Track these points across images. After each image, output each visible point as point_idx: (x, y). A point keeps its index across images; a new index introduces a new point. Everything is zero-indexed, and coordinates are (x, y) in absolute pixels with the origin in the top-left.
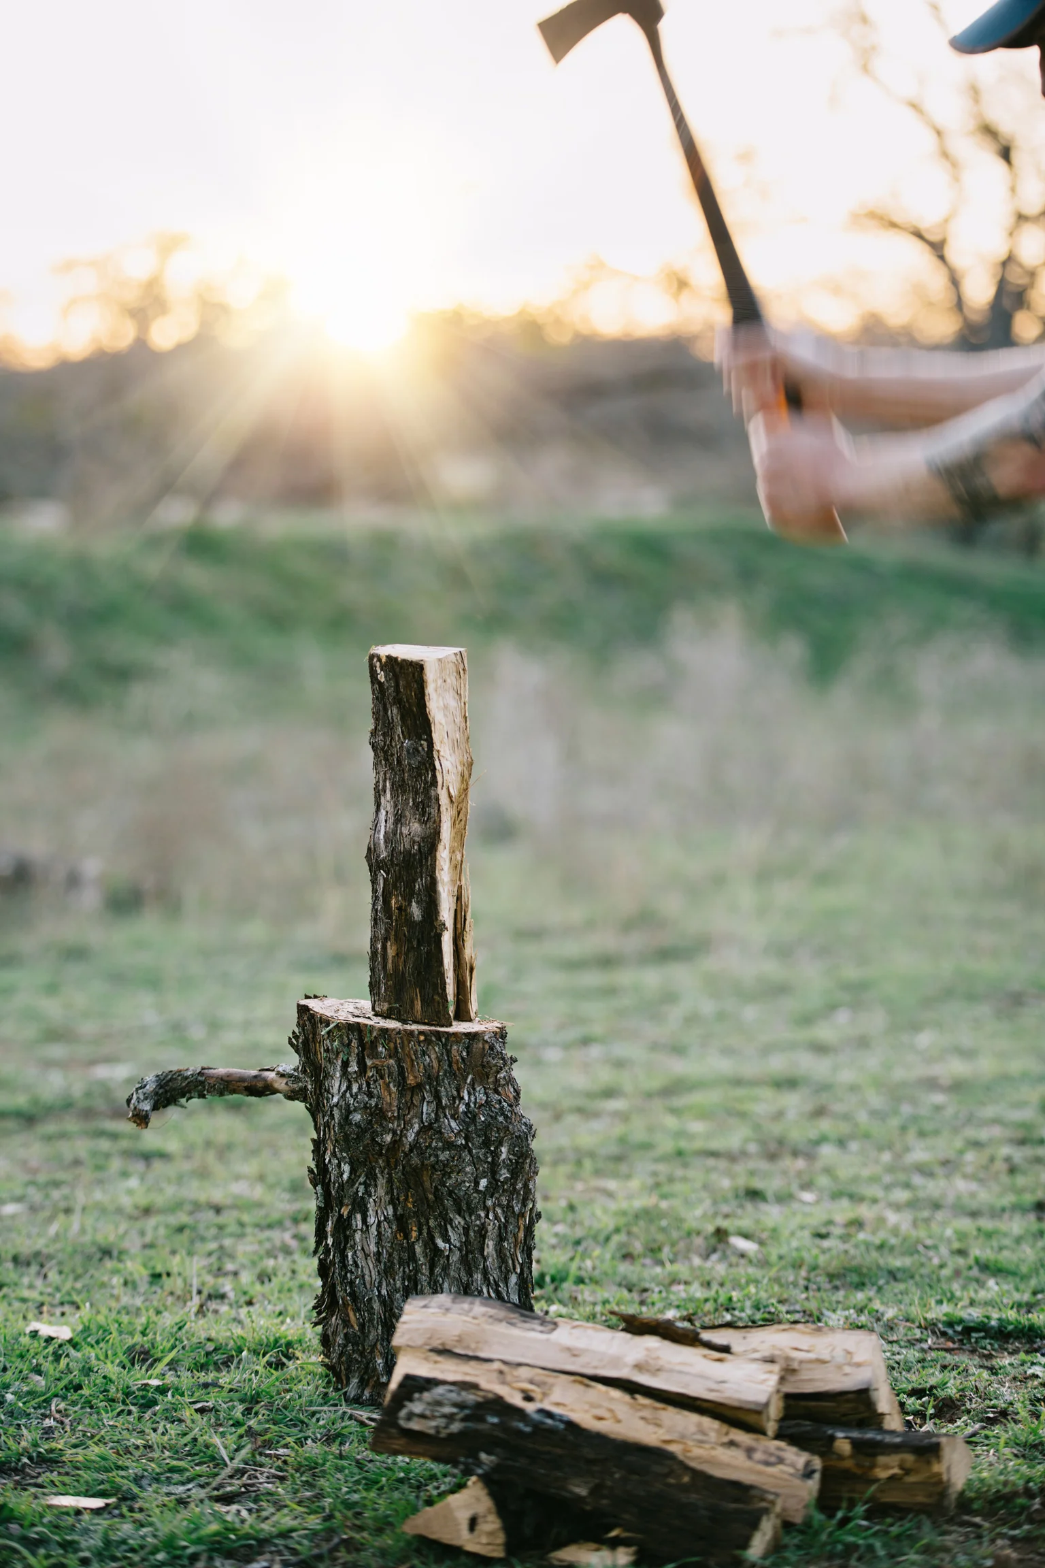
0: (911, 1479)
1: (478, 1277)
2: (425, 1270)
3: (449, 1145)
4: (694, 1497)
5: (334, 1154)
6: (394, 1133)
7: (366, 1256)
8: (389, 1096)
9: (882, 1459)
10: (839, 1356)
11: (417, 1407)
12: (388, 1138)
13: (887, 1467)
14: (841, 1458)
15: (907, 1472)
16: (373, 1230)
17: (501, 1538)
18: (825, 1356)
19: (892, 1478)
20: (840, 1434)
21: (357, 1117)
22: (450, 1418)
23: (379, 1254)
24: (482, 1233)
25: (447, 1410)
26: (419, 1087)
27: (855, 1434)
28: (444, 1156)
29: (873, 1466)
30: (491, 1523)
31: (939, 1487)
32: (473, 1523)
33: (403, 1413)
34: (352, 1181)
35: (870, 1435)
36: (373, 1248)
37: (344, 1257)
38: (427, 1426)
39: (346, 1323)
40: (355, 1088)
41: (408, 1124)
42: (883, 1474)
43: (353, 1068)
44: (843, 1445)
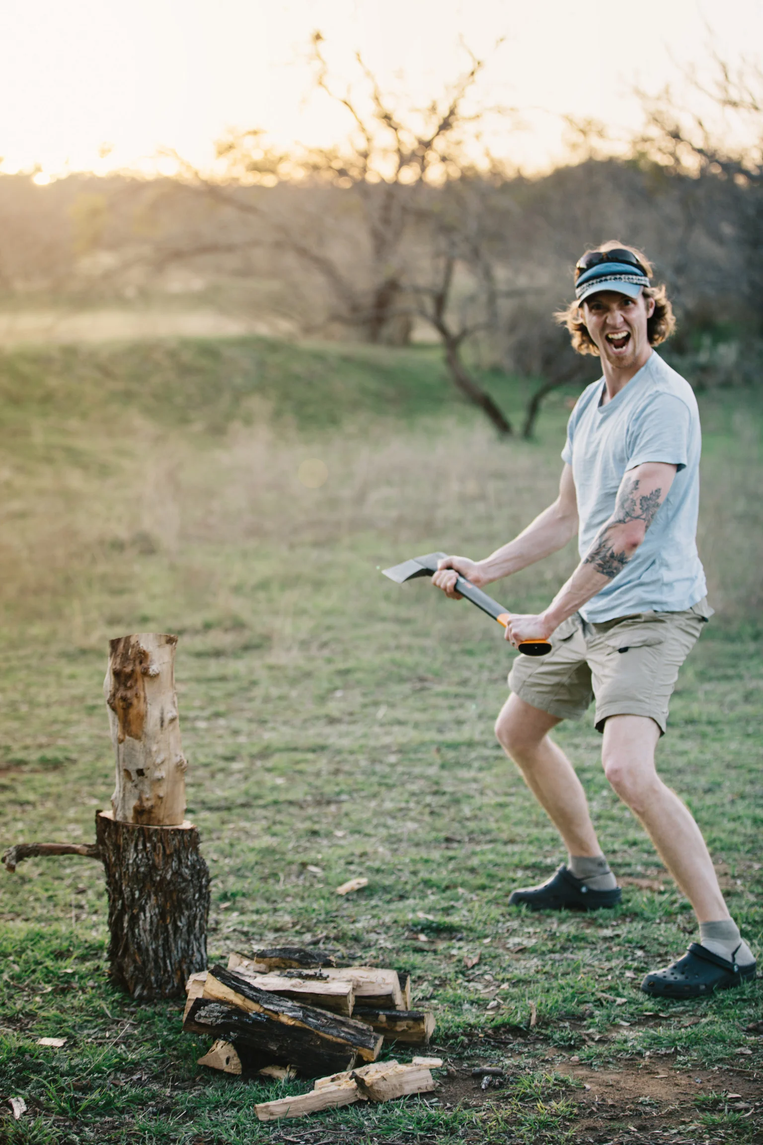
0: (412, 1031)
1: (192, 937)
2: (172, 936)
3: (185, 880)
4: (322, 1051)
5: (127, 886)
6: (161, 876)
7: (145, 931)
8: (159, 860)
9: (399, 1023)
10: (380, 980)
11: (203, 1013)
12: (158, 878)
13: (401, 1026)
14: (381, 1022)
15: (410, 1028)
16: (148, 920)
17: (240, 1066)
18: (374, 980)
19: (403, 1031)
20: (381, 1013)
21: (142, 869)
22: (217, 1017)
23: (151, 930)
24: (195, 917)
25: (216, 1014)
26: (171, 855)
27: (388, 1013)
28: (183, 885)
29: (395, 1025)
30: (236, 1061)
31: (423, 1034)
32: (228, 1060)
33: (197, 1015)
34: (139, 898)
35: (394, 1013)
36: (148, 927)
37: (133, 933)
38: (208, 1021)
39: (135, 961)
40: (140, 856)
41: (167, 872)
42: (399, 1029)
43: (140, 847)
44: (382, 1017)
